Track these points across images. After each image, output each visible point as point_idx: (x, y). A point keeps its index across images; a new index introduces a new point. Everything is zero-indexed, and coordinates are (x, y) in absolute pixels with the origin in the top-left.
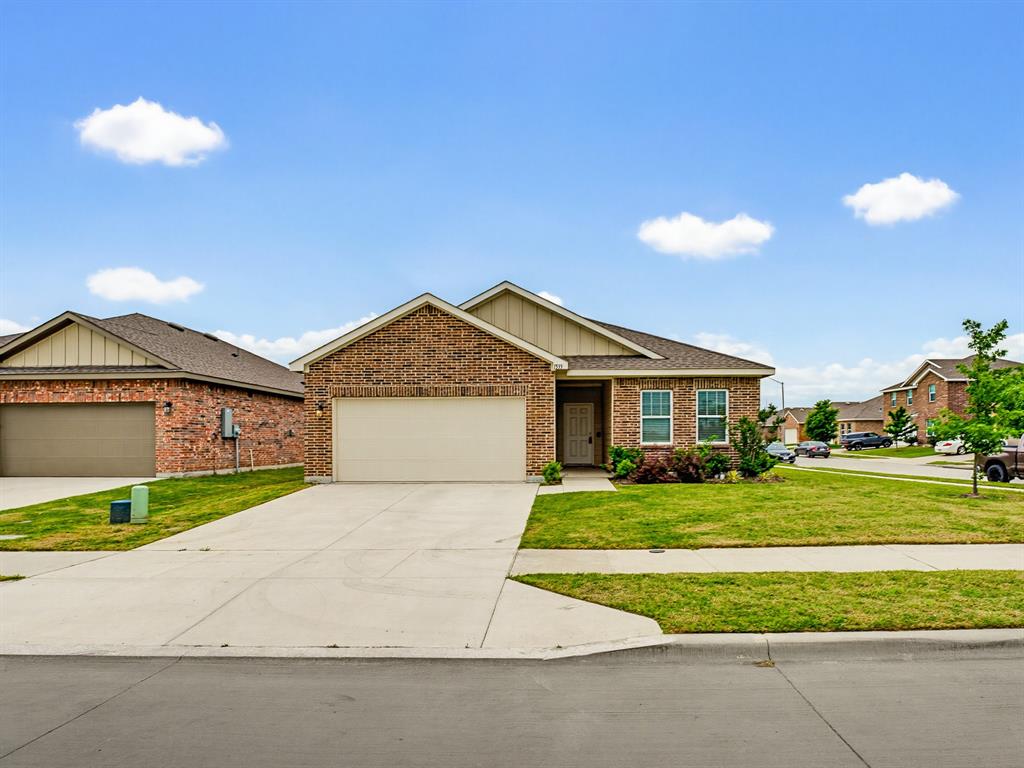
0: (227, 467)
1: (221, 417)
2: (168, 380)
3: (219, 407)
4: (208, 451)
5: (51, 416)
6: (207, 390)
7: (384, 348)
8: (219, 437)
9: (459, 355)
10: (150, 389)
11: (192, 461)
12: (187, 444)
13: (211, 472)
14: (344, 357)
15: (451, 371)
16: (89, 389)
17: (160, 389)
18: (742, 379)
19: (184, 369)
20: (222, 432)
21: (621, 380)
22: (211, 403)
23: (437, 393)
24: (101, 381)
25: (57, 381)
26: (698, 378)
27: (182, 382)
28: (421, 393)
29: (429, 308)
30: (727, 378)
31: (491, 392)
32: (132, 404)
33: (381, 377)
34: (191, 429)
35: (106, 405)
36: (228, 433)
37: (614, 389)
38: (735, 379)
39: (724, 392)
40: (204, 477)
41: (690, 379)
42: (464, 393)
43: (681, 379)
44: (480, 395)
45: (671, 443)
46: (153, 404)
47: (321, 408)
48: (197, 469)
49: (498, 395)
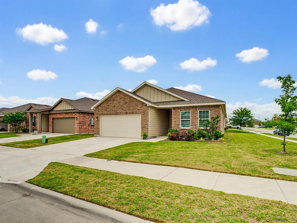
0: (92, 132)
1: (91, 120)
2: (77, 112)
3: (90, 118)
4: (86, 128)
5: (60, 121)
6: (86, 114)
7: (110, 102)
8: (90, 125)
9: (126, 103)
10: (74, 114)
11: (82, 130)
12: (80, 127)
13: (88, 133)
14: (102, 105)
15: (124, 108)
16: (65, 114)
17: (76, 114)
18: (214, 106)
19: (79, 110)
20: (91, 124)
21: (174, 108)
22: (88, 117)
23: (121, 114)
24: (67, 113)
25: (60, 113)
26: (198, 106)
27: (79, 112)
28: (117, 114)
29: (119, 91)
30: (209, 106)
31: (133, 113)
32: (71, 118)
33: (109, 110)
34: (81, 123)
35: (67, 118)
36: (92, 124)
37: (173, 111)
38: (212, 106)
39: (208, 111)
40: (85, 134)
41: (196, 107)
42: (126, 113)
43: (193, 107)
44: (130, 114)
45: (190, 128)
46: (74, 117)
47: (97, 118)
48: (83, 132)
49: (134, 114)
